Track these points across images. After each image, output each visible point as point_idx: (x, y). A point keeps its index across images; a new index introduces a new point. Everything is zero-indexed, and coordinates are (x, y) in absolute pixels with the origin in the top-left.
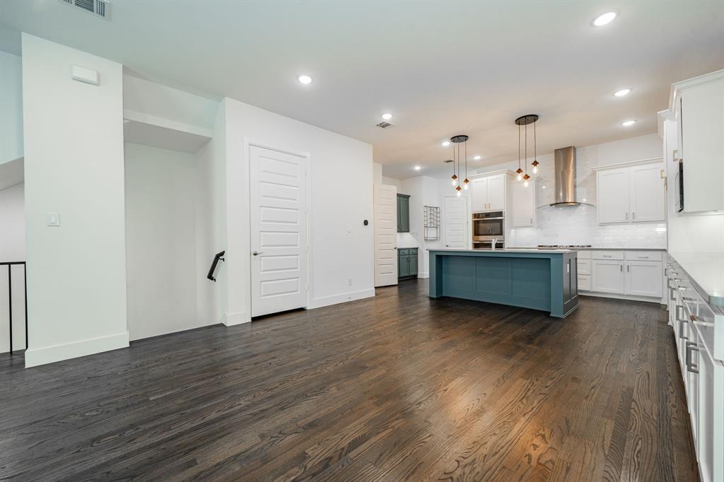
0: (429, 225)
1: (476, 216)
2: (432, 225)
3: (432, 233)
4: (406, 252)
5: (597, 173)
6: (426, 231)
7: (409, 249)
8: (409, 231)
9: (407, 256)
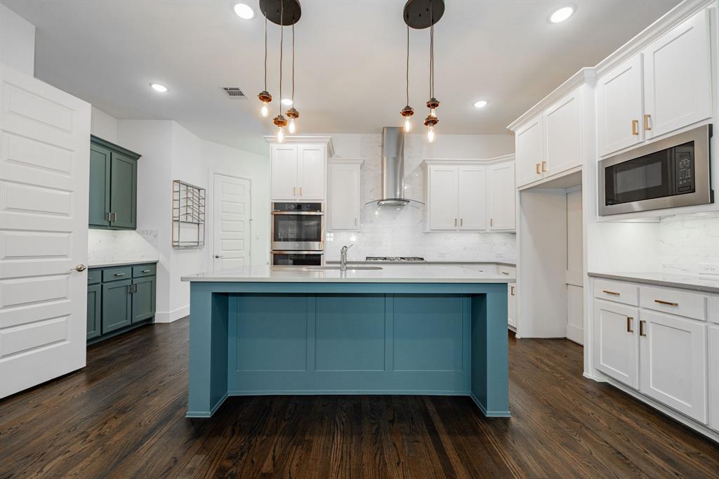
0: (183, 218)
1: (277, 206)
2: (190, 219)
3: (188, 234)
4: (125, 273)
5: (429, 167)
6: (176, 229)
7: (132, 266)
8: (135, 228)
9: (128, 283)
